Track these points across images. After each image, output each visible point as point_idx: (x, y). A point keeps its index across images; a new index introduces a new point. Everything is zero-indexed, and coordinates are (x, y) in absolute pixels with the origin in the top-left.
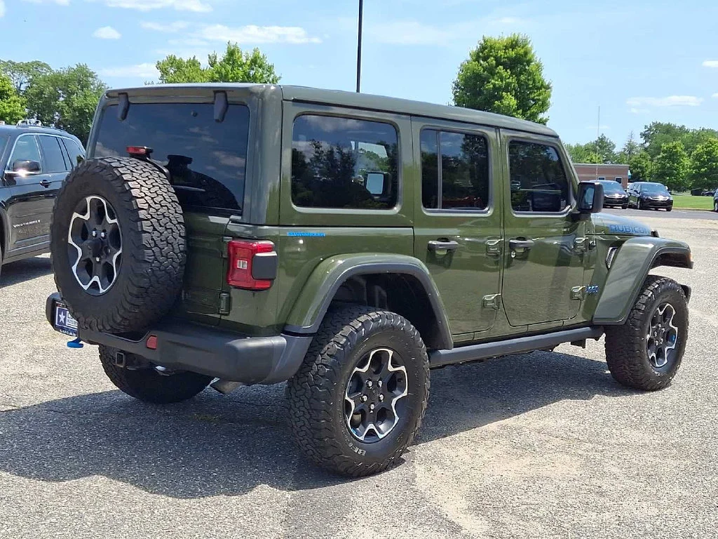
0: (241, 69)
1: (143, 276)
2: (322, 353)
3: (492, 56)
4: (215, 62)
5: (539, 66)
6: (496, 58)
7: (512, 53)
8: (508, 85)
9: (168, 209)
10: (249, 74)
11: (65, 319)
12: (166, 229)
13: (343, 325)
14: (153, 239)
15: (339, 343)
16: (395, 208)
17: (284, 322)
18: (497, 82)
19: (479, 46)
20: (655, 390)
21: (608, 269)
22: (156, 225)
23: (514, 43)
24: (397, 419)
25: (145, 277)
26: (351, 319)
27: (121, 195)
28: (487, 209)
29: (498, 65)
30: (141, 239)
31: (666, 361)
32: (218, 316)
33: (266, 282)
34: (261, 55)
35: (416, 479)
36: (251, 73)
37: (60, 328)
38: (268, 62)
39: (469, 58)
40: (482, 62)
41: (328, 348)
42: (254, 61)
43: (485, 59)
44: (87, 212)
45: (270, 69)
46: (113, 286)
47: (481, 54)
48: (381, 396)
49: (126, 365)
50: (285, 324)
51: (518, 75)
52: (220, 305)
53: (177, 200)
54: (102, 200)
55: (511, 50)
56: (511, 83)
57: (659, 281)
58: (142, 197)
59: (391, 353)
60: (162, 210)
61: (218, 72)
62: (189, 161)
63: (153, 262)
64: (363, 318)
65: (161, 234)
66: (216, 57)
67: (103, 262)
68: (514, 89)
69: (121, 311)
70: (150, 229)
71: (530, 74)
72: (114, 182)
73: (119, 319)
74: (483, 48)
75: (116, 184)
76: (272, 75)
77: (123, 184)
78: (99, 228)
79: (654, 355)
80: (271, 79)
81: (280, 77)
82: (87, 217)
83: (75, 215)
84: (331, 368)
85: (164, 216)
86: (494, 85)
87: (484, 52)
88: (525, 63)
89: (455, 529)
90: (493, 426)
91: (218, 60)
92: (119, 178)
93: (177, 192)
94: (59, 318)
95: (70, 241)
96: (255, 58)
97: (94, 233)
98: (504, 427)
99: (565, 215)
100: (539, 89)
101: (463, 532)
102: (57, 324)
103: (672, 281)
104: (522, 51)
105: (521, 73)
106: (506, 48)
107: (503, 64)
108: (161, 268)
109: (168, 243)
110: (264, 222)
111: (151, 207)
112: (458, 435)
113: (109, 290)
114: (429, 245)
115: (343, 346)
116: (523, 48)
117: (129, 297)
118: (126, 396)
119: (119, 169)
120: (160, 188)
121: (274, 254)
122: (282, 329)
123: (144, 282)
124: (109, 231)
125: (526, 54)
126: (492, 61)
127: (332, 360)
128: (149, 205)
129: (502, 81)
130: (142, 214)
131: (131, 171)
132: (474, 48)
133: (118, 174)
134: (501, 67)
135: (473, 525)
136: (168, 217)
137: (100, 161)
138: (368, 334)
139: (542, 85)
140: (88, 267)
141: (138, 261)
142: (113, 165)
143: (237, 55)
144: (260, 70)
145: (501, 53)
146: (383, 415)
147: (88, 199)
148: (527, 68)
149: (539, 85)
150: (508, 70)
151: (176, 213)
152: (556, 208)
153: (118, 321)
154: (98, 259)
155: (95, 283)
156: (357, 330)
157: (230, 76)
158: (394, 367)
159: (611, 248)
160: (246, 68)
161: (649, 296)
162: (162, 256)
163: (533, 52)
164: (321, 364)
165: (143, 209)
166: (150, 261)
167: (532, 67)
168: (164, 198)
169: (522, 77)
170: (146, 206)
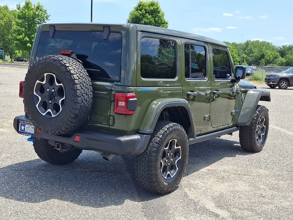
0: (32, 11)
1: (76, 109)
2: (152, 141)
3: (143, 9)
4: (20, 8)
5: (163, 14)
6: (145, 10)
7: (152, 8)
8: (150, 22)
9: (86, 79)
10: (36, 14)
11: (24, 128)
12: (86, 88)
13: (160, 129)
14: (81, 93)
15: (159, 137)
16: (176, 78)
17: (138, 129)
18: (146, 20)
19: (138, 4)
20: (258, 152)
21: (242, 102)
22: (82, 86)
23: (153, 4)
24: (177, 169)
25: (78, 110)
26: (162, 127)
27: (65, 73)
28: (206, 78)
29: (146, 13)
30: (76, 93)
31: (261, 140)
32: (108, 126)
33: (132, 111)
34: (41, 5)
35: (188, 194)
36: (36, 13)
37: (22, 132)
38: (44, 8)
39: (133, 10)
40: (139, 12)
41: (155, 140)
42: (38, 8)
43: (141, 10)
44: (44, 80)
45: (45, 11)
46: (60, 114)
47: (139, 8)
48: (172, 159)
49: (61, 149)
50: (139, 130)
51: (154, 18)
52: (110, 121)
53: (88, 75)
54: (53, 75)
55: (151, 6)
56: (152, 21)
57: (260, 107)
58: (75, 74)
59: (176, 140)
60: (84, 80)
61: (21, 12)
62: (87, 57)
63: (81, 103)
64: (167, 126)
65: (84, 90)
66: (20, 5)
67: (53, 103)
68: (153, 24)
69: (65, 125)
70: (80, 88)
71: (159, 17)
72: (61, 67)
73: (63, 129)
74: (139, 6)
75: (63, 67)
76: (46, 14)
77: (66, 68)
78: (51, 87)
79: (258, 137)
80: (46, 16)
81: (50, 15)
82: (44, 82)
83: (38, 81)
84: (157, 148)
85: (85, 83)
86: (145, 22)
87: (140, 7)
88: (157, 13)
89: (217, 216)
90: (204, 170)
91: (21, 7)
92: (64, 65)
93: (88, 71)
94: (21, 128)
95: (35, 93)
96: (39, 6)
97: (48, 90)
98: (208, 170)
99: (230, 80)
100: (163, 24)
101: (220, 216)
102: (20, 130)
103: (264, 107)
104: (156, 8)
105: (156, 17)
106: (149, 6)
107: (148, 13)
108: (84, 105)
109: (87, 94)
110: (130, 85)
111: (80, 78)
112: (192, 174)
113: (57, 116)
114: (187, 94)
115: (161, 139)
116: (156, 6)
117: (70, 119)
118: (43, 162)
119: (63, 61)
120: (81, 70)
121: (135, 99)
122: (137, 132)
123: (77, 112)
124: (57, 89)
125: (158, 8)
126: (143, 11)
127: (157, 145)
128: (79, 78)
129: (148, 20)
130: (76, 81)
131: (69, 62)
132: (136, 5)
133: (63, 63)
134: (148, 14)
135: (223, 213)
136: (86, 83)
137: (52, 57)
138: (170, 133)
139: (164, 22)
140: (45, 105)
141: (75, 103)
142: (60, 59)
143: (30, 5)
144: (41, 12)
145: (147, 8)
146: (172, 167)
147: (45, 75)
148: (158, 14)
149: (163, 22)
150: (151, 15)
151: (89, 81)
152: (225, 77)
153: (63, 130)
154: (50, 102)
155: (49, 112)
156: (166, 132)
157: (27, 14)
158: (177, 147)
159: (243, 94)
160: (34, 11)
161: (258, 113)
162: (85, 100)
163: (160, 8)
164: (152, 146)
165: (76, 79)
166: (80, 103)
167: (160, 14)
168: (84, 75)
169: (156, 19)
170: (77, 78)
